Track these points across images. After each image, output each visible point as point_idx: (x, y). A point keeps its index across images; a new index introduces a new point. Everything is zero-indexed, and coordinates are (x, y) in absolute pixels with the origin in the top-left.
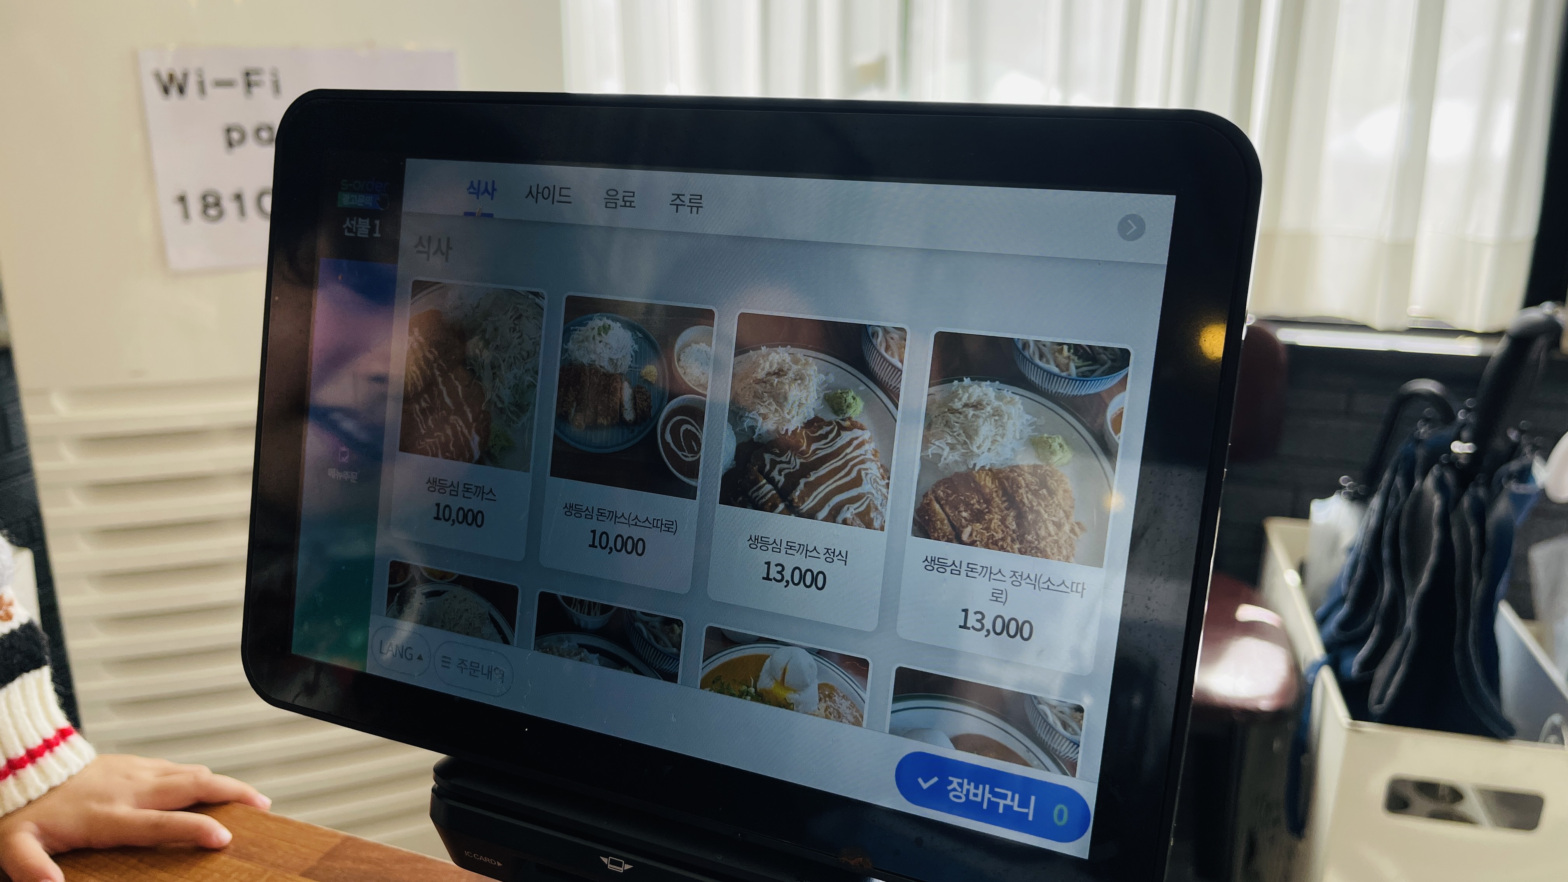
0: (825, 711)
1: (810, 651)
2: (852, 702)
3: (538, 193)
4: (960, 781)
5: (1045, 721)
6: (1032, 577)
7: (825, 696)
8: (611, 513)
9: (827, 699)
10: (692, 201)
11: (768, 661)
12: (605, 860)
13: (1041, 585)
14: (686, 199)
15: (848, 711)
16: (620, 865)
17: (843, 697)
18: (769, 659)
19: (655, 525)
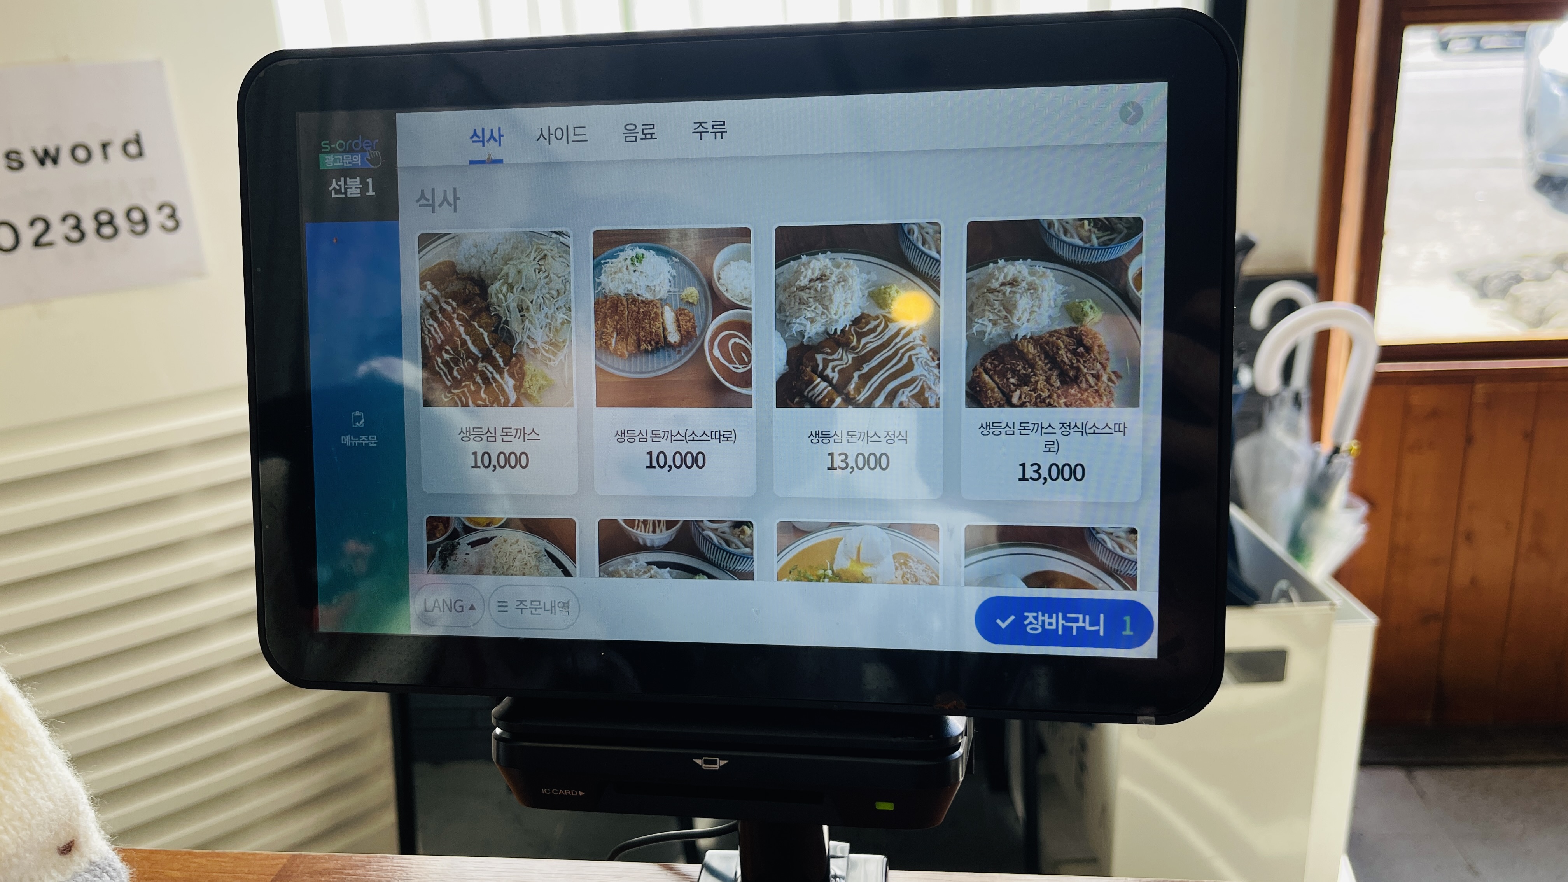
0: (902, 578)
1: (881, 526)
2: (927, 565)
3: (550, 134)
4: (1035, 614)
5: (1105, 547)
6: (1079, 425)
7: (901, 564)
8: (667, 433)
9: (903, 567)
10: (715, 127)
11: (841, 544)
12: (699, 762)
13: (1088, 431)
14: (709, 126)
15: (924, 573)
16: (715, 762)
17: (918, 562)
18: (843, 541)
19: (713, 437)
